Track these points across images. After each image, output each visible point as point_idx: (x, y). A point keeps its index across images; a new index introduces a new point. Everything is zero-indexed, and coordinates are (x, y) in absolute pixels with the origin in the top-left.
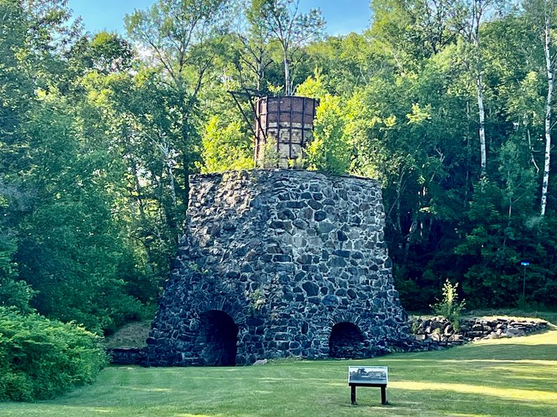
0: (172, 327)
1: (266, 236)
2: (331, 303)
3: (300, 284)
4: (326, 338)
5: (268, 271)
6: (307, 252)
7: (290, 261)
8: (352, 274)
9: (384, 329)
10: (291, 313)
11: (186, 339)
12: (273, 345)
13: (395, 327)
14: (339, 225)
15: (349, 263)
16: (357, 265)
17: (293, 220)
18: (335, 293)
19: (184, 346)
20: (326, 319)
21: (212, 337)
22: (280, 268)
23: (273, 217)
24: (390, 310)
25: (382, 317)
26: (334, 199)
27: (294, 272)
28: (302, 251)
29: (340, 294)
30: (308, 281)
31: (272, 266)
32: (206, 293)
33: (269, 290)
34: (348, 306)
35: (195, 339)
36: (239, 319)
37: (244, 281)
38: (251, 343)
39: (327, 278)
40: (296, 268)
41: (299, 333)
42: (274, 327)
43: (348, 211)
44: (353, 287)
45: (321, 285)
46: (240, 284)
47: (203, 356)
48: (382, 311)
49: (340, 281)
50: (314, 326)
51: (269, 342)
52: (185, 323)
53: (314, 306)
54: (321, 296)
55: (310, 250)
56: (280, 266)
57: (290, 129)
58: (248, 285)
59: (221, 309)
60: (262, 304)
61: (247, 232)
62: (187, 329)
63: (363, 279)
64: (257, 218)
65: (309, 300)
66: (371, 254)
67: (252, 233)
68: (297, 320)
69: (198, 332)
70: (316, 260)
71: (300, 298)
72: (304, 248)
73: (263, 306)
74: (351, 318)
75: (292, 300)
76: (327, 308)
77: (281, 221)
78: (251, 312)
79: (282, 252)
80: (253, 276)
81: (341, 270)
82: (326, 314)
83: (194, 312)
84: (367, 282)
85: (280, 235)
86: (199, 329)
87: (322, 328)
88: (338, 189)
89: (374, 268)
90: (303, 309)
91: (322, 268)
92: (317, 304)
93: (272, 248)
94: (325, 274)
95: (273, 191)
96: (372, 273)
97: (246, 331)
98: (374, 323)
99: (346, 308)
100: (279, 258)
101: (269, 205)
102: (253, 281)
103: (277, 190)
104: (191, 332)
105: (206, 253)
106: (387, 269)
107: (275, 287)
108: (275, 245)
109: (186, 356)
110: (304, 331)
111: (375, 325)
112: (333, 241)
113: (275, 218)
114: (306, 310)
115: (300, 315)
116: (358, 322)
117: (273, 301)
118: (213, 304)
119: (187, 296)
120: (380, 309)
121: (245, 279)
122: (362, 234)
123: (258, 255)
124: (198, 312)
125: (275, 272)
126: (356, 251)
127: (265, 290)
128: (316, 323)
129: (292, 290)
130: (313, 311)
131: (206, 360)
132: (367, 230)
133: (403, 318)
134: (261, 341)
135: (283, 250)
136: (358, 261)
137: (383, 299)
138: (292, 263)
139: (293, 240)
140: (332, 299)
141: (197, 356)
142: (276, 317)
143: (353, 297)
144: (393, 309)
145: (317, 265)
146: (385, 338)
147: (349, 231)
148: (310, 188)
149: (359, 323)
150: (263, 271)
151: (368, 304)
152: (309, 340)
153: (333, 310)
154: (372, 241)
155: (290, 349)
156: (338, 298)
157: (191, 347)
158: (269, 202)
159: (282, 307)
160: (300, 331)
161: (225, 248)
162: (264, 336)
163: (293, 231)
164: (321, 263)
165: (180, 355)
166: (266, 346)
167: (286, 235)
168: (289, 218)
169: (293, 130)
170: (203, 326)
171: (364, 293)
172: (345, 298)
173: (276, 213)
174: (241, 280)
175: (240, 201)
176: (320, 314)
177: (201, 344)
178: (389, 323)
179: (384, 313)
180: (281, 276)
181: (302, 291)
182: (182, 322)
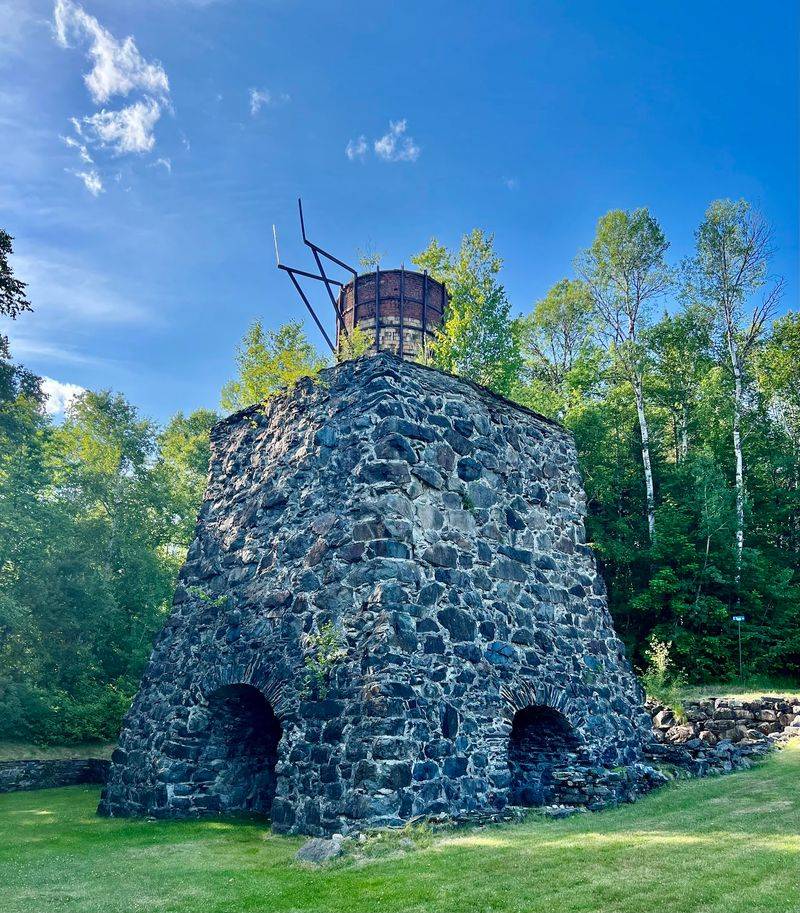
0: (154, 726)
1: (349, 502)
2: (503, 659)
3: (432, 612)
4: (500, 746)
5: (356, 581)
6: (445, 540)
7: (408, 557)
8: (540, 599)
9: (612, 720)
10: (414, 683)
11: (178, 753)
12: (366, 773)
13: (629, 716)
14: (508, 496)
15: (533, 575)
16: (546, 582)
17: (412, 463)
18: (510, 636)
19: (174, 770)
20: (497, 699)
21: (241, 747)
22: (384, 572)
23: (366, 456)
24: (615, 679)
25: (605, 694)
26: (496, 441)
27: (418, 583)
28: (435, 538)
29: (520, 640)
30: (452, 605)
31: (364, 569)
32: (222, 646)
33: (358, 627)
34: (540, 667)
35: (199, 752)
36: (284, 701)
37: (300, 612)
38: (308, 767)
39: (491, 602)
40: (423, 575)
41: (437, 736)
42: (367, 721)
43: (523, 473)
44: (544, 627)
45: (481, 618)
46: (291, 619)
47: (217, 791)
48: (603, 681)
49: (519, 613)
50: (471, 715)
51: (355, 766)
52: (179, 716)
53: (468, 665)
54: (480, 643)
55: (451, 537)
56: (384, 567)
57: (400, 328)
58: (309, 620)
59: (248, 682)
60: (339, 662)
61: (308, 501)
62: (182, 731)
63: (559, 611)
64: (331, 468)
65: (456, 650)
66: (570, 563)
67: (319, 501)
68: (430, 700)
69: (208, 737)
70: (466, 561)
71: (435, 646)
72: (439, 532)
73: (341, 667)
74: (548, 696)
75: (415, 649)
76: (498, 673)
77: (384, 461)
78: (313, 686)
79: (387, 534)
80: (320, 597)
81: (517, 588)
82: (497, 686)
83: (196, 690)
84: (569, 617)
85: (383, 497)
86: (209, 728)
87: (490, 720)
88: (501, 426)
89: (579, 592)
90: (443, 671)
91: (479, 580)
92: (474, 661)
93: (364, 527)
94: (487, 593)
95: (365, 401)
96: (575, 601)
97: (299, 734)
98: (593, 707)
99: (536, 673)
100: (381, 549)
101: (357, 433)
102: (321, 607)
103: (374, 397)
104: (190, 735)
105: (230, 563)
106: (599, 597)
107: (372, 619)
108: (370, 519)
109: (177, 792)
110: (448, 730)
111: (596, 712)
112: (498, 527)
113: (371, 459)
114: (450, 676)
115: (436, 689)
116: (562, 704)
117: (367, 651)
118: (235, 670)
119: (188, 656)
120: (599, 677)
121: (302, 605)
122: (549, 522)
123: (333, 547)
124: (203, 690)
125: (372, 581)
126: (542, 553)
127: (349, 625)
128: (476, 709)
129: (414, 625)
130: (465, 677)
131: (224, 799)
132: (558, 515)
133: (639, 697)
134: (335, 762)
135: (392, 529)
136: (548, 574)
137: (601, 656)
138: (411, 561)
139: (413, 510)
140: (506, 652)
141: (204, 790)
142: (373, 693)
143: (547, 649)
144: (620, 678)
145: (469, 572)
146: (616, 739)
147: (527, 513)
148: (447, 408)
149: (566, 708)
150: (344, 583)
151: (577, 667)
152: (461, 755)
153: (510, 677)
154: (569, 538)
155: (414, 783)
156: (517, 649)
157: (191, 770)
158: (358, 428)
159: (392, 666)
160: (439, 730)
161: (264, 547)
162: (343, 747)
163: (413, 488)
164: (476, 567)
165: (163, 789)
166: (346, 775)
167: (396, 496)
168: (402, 457)
169: (405, 331)
170: (217, 722)
171: (566, 641)
172: (532, 649)
173: (372, 448)
174: (295, 611)
175: (295, 443)
176: (483, 686)
177: (214, 763)
178: (618, 707)
179: (606, 685)
180: (386, 590)
181: (437, 630)
182: (173, 714)
